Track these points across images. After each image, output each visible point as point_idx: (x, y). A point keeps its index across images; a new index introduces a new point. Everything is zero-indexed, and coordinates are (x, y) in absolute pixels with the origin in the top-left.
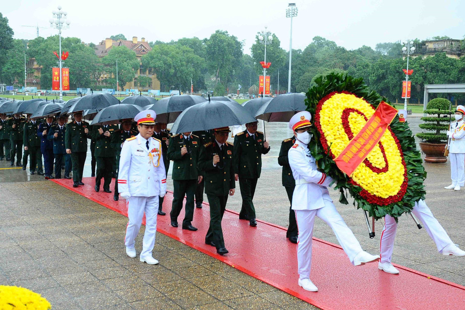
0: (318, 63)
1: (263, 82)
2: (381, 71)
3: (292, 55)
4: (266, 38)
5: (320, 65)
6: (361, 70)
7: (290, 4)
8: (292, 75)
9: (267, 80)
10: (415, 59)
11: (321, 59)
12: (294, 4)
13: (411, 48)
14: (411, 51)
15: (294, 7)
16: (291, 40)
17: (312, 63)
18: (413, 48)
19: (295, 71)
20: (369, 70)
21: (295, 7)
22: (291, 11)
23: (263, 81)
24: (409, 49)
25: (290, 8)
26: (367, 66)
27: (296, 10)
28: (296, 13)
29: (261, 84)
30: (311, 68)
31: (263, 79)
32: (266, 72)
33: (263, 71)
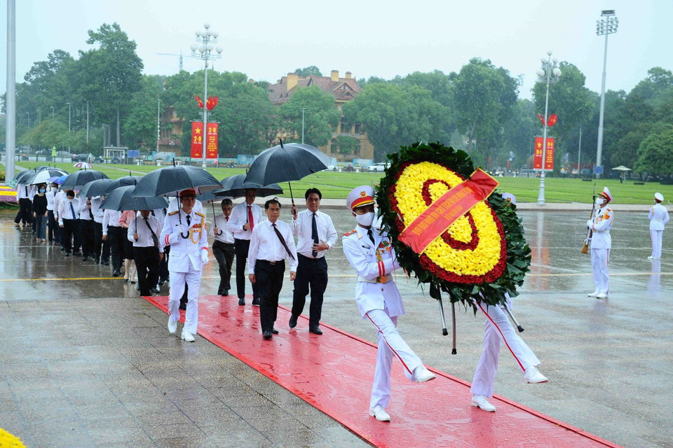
0: (654, 115)
1: (542, 148)
3: (605, 103)
4: (549, 72)
5: (657, 119)
7: (605, 12)
8: (605, 136)
9: (549, 144)
11: (659, 109)
12: (611, 12)
15: (611, 17)
16: (604, 74)
17: (642, 115)
19: (610, 129)
21: (613, 17)
22: (605, 24)
23: (542, 146)
25: (605, 18)
27: (615, 23)
28: (614, 27)
29: (538, 151)
30: (641, 125)
31: (542, 143)
32: (549, 130)
33: (542, 130)
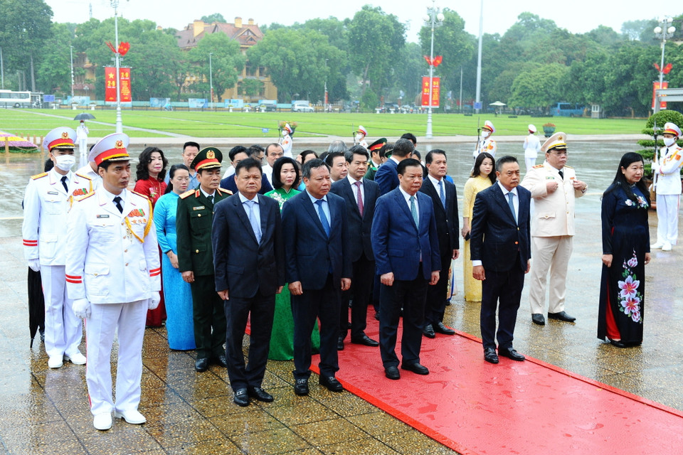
0: (525, 56)
1: (429, 87)
2: (624, 67)
3: (483, 44)
4: (434, 18)
5: (528, 59)
6: (591, 65)
8: (483, 74)
9: (434, 83)
10: (680, 46)
11: (529, 49)
13: (668, 28)
14: (668, 33)
16: (481, 19)
17: (514, 56)
18: (672, 29)
19: (488, 67)
20: (605, 65)
23: (429, 85)
24: (665, 29)
26: (603, 58)
29: (425, 90)
30: (514, 64)
31: (429, 82)
32: (434, 70)
33: (428, 70)
